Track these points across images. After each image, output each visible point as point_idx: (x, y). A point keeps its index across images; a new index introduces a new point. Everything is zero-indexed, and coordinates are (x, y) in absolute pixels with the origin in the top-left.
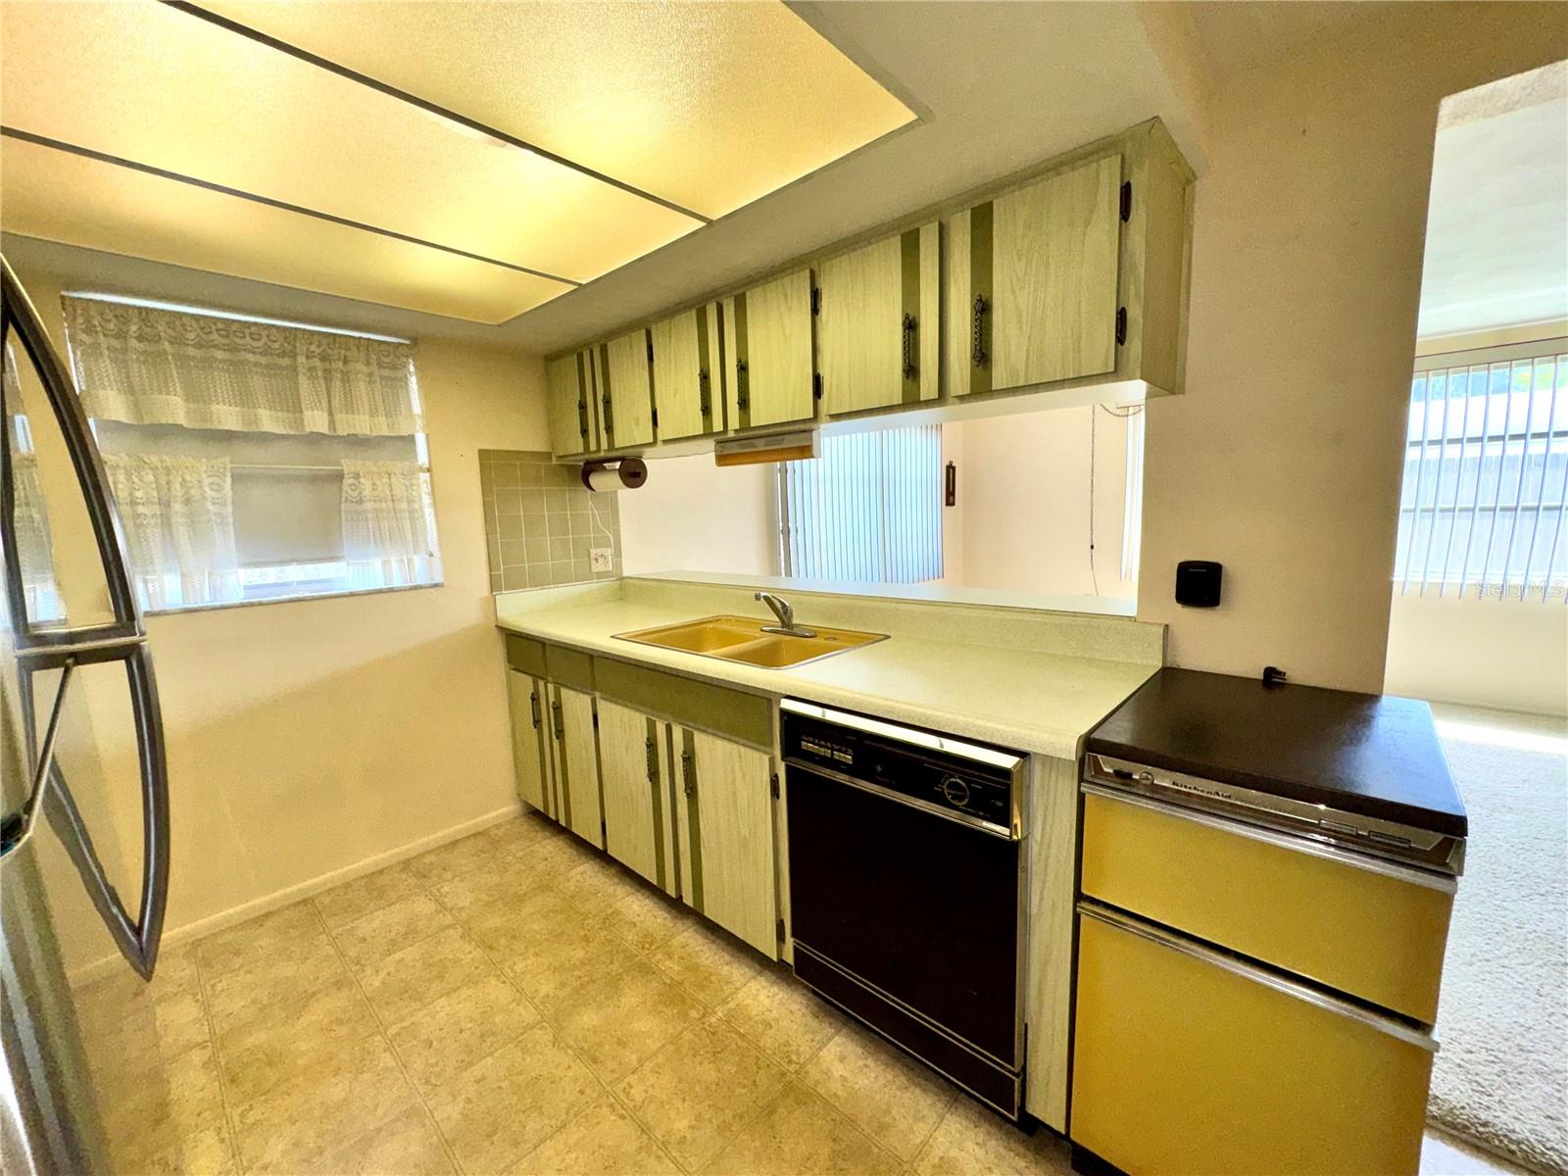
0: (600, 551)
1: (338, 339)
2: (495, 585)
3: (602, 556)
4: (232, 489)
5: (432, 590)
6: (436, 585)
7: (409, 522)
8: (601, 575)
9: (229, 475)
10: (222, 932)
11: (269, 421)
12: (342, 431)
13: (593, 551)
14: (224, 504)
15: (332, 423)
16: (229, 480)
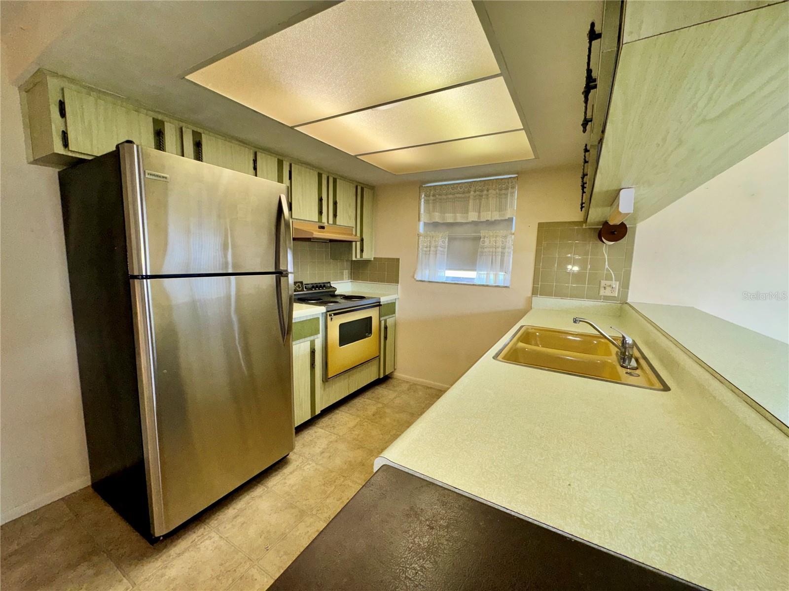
0: (608, 283)
1: (486, 182)
2: (535, 292)
3: (610, 286)
4: (448, 243)
5: (504, 289)
6: (506, 287)
7: (500, 257)
8: (606, 298)
9: (447, 238)
10: (418, 385)
11: (460, 218)
12: (483, 219)
13: (603, 283)
14: (445, 248)
15: (479, 217)
16: (447, 240)
